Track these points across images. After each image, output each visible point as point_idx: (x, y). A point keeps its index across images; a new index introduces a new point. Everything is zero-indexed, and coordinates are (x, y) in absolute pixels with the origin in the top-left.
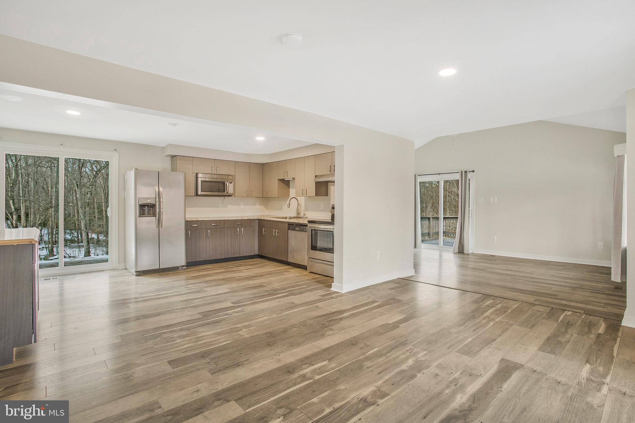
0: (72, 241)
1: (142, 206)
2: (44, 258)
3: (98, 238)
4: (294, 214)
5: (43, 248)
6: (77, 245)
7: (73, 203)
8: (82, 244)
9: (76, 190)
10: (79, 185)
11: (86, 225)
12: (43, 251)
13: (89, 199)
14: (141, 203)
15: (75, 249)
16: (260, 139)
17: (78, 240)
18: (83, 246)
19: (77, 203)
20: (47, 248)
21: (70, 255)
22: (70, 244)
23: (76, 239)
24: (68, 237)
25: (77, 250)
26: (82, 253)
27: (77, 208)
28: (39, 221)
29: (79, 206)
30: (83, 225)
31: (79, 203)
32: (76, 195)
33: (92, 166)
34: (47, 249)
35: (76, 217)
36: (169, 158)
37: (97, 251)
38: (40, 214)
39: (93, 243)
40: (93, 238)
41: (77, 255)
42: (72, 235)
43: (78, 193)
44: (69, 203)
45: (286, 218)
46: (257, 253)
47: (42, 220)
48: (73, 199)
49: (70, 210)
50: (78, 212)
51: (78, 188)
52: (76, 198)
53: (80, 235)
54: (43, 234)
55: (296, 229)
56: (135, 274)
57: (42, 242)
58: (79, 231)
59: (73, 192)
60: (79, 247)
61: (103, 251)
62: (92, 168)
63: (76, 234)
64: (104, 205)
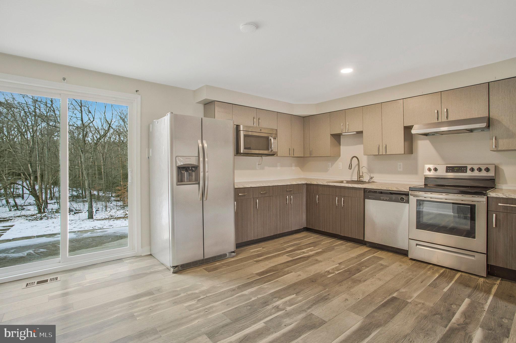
0: (78, 197)
1: (181, 169)
2: (55, 211)
3: (98, 194)
4: (355, 178)
5: (55, 202)
6: (82, 200)
7: (78, 166)
8: (86, 199)
9: (80, 156)
10: (83, 151)
11: (89, 184)
12: (55, 205)
13: (92, 162)
14: (180, 163)
15: (80, 204)
16: (347, 71)
17: (83, 196)
18: (87, 201)
19: (82, 166)
20: (58, 202)
21: (76, 209)
22: (76, 200)
23: (81, 195)
24: (75, 193)
25: (82, 204)
26: (85, 207)
27: (82, 170)
28: (52, 181)
29: (84, 169)
30: (86, 185)
31: (83, 166)
32: (81, 158)
33: (93, 136)
34: (58, 204)
35: (81, 178)
36: (201, 107)
37: (98, 205)
38: (52, 175)
39: (95, 198)
40: (95, 194)
41: (82, 208)
42: (77, 192)
43: (83, 157)
44: (75, 166)
45: (342, 182)
46: (305, 226)
47: (54, 180)
48: (78, 163)
49: (76, 172)
50: (82, 173)
51: (82, 153)
52: (81, 162)
53: (84, 192)
54: (55, 191)
55: (381, 197)
56: (172, 270)
57: (54, 198)
58: (83, 189)
59: (78, 157)
60: (84, 202)
61: (102, 205)
62: (94, 138)
63: (81, 192)
64: (102, 168)
